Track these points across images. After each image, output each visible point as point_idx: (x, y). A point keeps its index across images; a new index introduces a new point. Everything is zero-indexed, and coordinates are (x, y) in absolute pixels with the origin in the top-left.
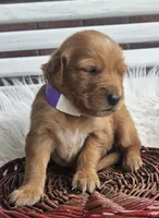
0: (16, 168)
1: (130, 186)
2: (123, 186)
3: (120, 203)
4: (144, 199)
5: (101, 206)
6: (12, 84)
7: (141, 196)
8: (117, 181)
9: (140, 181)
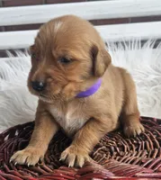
0: (17, 134)
1: (121, 153)
2: (115, 153)
3: (111, 170)
4: (134, 166)
5: (92, 172)
6: (15, 55)
7: (131, 163)
8: (110, 148)
9: (132, 149)
